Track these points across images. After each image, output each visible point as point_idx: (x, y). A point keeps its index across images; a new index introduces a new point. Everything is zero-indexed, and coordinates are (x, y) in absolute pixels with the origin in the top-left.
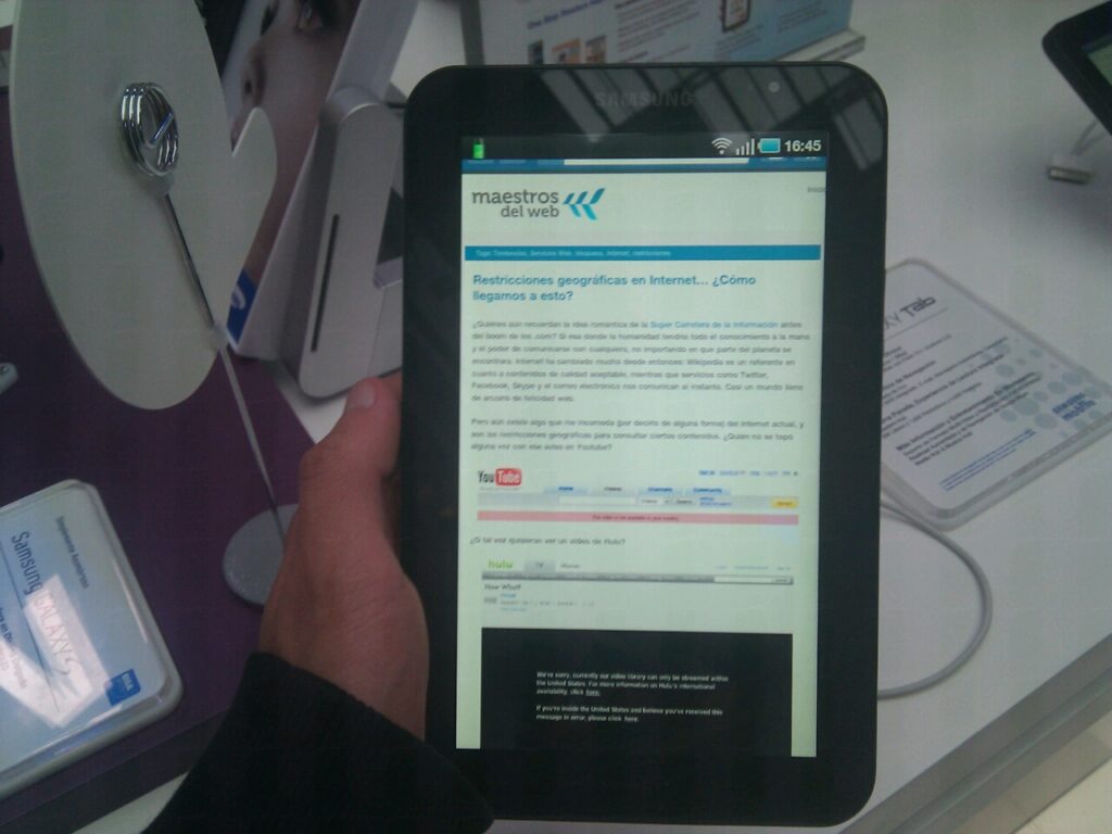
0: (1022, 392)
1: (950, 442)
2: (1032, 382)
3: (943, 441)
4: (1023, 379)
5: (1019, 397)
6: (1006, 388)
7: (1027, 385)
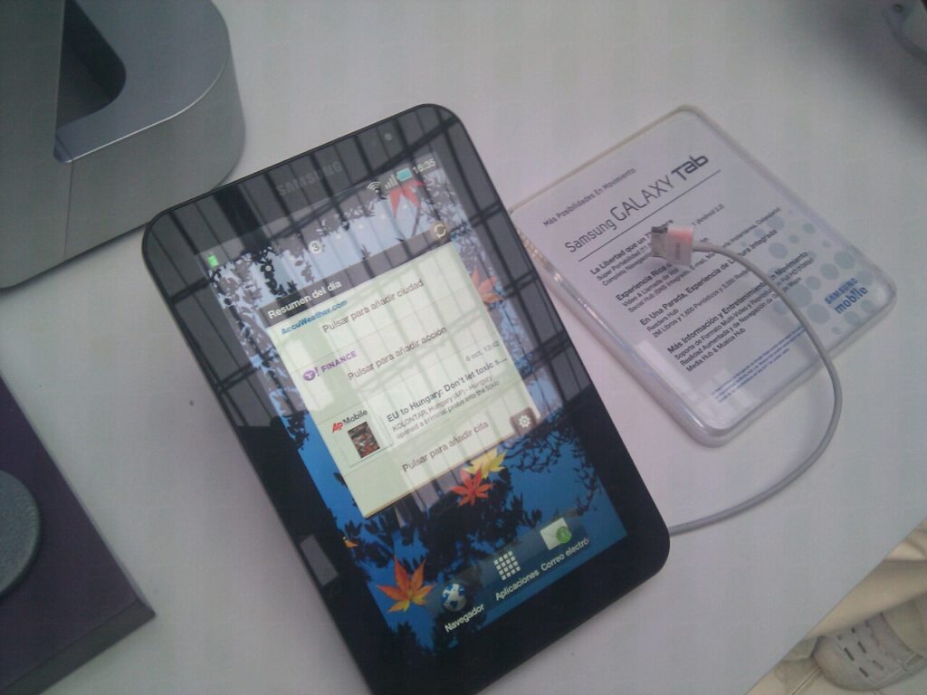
1: (722, 341)
3: (715, 341)
6: (780, 272)
7: (800, 268)
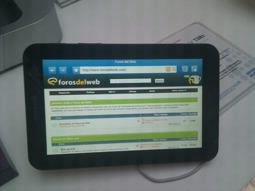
0: (235, 67)
2: (239, 64)
4: (236, 63)
5: (234, 69)
6: (230, 66)
7: (237, 65)
